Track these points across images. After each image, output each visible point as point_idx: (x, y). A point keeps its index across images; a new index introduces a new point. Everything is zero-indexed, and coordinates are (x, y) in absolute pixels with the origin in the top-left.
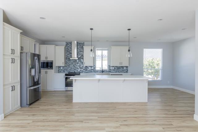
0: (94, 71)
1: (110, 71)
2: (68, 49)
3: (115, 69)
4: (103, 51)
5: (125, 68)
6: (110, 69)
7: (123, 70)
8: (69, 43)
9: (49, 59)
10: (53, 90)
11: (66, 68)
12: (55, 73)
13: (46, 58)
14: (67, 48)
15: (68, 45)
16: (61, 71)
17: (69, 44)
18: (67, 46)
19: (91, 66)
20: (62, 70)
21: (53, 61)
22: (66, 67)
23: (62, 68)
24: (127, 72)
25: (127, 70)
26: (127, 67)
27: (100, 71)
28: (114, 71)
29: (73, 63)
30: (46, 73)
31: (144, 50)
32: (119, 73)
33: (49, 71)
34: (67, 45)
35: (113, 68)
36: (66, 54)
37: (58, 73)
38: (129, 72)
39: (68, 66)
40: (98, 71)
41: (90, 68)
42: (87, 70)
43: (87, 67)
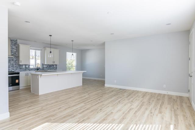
0: (28, 70)
1: (43, 69)
3: (47, 67)
4: (37, 51)
5: (55, 66)
6: (43, 67)
7: (53, 68)
19: (25, 65)
24: (56, 69)
25: (57, 67)
26: (56, 65)
27: (34, 69)
28: (46, 69)
31: (67, 53)
32: (51, 70)
35: (46, 66)
38: (57, 69)
40: (32, 69)
41: (24, 66)
42: (21, 69)
43: (20, 66)
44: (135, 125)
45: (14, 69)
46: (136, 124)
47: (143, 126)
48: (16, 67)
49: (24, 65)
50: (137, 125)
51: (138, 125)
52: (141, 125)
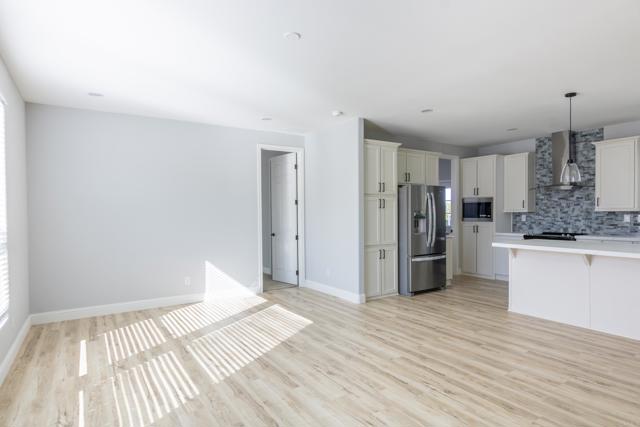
2: (544, 160)
8: (546, 141)
9: (484, 194)
10: (493, 278)
11: (537, 217)
12: (497, 231)
13: (477, 191)
14: (540, 155)
15: (545, 148)
16: (520, 228)
17: (545, 144)
18: (540, 151)
19: (631, 213)
20: (524, 223)
21: (492, 199)
22: (538, 214)
23: (524, 218)
29: (561, 201)
30: (476, 229)
33: (483, 225)
34: (540, 146)
36: (538, 176)
37: (514, 231)
39: (541, 212)
41: (627, 218)
42: (615, 226)
43: (613, 216)
44: (191, 397)
45: (590, 227)
46: (192, 400)
47: (171, 405)
48: (599, 221)
49: (627, 213)
50: (187, 398)
51: (184, 401)
52: (176, 405)
